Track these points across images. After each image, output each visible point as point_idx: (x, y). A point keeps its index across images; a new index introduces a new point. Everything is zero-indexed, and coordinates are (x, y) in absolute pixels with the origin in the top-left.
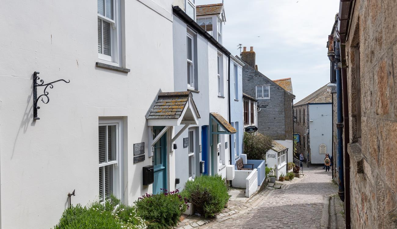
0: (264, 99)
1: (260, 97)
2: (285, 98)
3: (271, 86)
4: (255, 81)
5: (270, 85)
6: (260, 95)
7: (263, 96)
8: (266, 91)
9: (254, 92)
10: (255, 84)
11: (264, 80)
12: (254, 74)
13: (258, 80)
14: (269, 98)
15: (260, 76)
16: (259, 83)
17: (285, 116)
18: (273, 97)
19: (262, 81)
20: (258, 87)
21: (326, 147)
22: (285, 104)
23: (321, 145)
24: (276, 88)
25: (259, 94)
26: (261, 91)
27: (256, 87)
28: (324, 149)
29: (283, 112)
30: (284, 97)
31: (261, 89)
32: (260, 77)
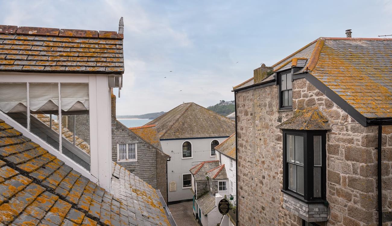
0: (128, 161)
1: (123, 159)
2: (158, 160)
3: (139, 144)
4: (116, 137)
5: (137, 143)
6: (123, 156)
7: (127, 158)
8: (131, 150)
9: (116, 152)
10: (116, 141)
11: (129, 136)
12: (115, 127)
13: (121, 135)
14: (136, 160)
15: (123, 130)
16: (122, 139)
17: (157, 184)
18: (141, 159)
19: (127, 137)
20: (120, 145)
21: (176, 184)
22: (157, 168)
23: (171, 182)
24: (146, 147)
25: (122, 154)
26: (124, 151)
27: (118, 145)
28: (174, 186)
29: (155, 179)
30: (156, 158)
31: (125, 148)
32: (124, 132)
